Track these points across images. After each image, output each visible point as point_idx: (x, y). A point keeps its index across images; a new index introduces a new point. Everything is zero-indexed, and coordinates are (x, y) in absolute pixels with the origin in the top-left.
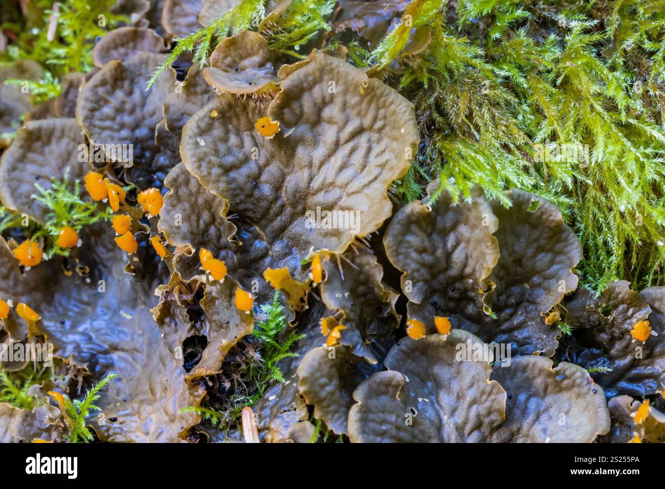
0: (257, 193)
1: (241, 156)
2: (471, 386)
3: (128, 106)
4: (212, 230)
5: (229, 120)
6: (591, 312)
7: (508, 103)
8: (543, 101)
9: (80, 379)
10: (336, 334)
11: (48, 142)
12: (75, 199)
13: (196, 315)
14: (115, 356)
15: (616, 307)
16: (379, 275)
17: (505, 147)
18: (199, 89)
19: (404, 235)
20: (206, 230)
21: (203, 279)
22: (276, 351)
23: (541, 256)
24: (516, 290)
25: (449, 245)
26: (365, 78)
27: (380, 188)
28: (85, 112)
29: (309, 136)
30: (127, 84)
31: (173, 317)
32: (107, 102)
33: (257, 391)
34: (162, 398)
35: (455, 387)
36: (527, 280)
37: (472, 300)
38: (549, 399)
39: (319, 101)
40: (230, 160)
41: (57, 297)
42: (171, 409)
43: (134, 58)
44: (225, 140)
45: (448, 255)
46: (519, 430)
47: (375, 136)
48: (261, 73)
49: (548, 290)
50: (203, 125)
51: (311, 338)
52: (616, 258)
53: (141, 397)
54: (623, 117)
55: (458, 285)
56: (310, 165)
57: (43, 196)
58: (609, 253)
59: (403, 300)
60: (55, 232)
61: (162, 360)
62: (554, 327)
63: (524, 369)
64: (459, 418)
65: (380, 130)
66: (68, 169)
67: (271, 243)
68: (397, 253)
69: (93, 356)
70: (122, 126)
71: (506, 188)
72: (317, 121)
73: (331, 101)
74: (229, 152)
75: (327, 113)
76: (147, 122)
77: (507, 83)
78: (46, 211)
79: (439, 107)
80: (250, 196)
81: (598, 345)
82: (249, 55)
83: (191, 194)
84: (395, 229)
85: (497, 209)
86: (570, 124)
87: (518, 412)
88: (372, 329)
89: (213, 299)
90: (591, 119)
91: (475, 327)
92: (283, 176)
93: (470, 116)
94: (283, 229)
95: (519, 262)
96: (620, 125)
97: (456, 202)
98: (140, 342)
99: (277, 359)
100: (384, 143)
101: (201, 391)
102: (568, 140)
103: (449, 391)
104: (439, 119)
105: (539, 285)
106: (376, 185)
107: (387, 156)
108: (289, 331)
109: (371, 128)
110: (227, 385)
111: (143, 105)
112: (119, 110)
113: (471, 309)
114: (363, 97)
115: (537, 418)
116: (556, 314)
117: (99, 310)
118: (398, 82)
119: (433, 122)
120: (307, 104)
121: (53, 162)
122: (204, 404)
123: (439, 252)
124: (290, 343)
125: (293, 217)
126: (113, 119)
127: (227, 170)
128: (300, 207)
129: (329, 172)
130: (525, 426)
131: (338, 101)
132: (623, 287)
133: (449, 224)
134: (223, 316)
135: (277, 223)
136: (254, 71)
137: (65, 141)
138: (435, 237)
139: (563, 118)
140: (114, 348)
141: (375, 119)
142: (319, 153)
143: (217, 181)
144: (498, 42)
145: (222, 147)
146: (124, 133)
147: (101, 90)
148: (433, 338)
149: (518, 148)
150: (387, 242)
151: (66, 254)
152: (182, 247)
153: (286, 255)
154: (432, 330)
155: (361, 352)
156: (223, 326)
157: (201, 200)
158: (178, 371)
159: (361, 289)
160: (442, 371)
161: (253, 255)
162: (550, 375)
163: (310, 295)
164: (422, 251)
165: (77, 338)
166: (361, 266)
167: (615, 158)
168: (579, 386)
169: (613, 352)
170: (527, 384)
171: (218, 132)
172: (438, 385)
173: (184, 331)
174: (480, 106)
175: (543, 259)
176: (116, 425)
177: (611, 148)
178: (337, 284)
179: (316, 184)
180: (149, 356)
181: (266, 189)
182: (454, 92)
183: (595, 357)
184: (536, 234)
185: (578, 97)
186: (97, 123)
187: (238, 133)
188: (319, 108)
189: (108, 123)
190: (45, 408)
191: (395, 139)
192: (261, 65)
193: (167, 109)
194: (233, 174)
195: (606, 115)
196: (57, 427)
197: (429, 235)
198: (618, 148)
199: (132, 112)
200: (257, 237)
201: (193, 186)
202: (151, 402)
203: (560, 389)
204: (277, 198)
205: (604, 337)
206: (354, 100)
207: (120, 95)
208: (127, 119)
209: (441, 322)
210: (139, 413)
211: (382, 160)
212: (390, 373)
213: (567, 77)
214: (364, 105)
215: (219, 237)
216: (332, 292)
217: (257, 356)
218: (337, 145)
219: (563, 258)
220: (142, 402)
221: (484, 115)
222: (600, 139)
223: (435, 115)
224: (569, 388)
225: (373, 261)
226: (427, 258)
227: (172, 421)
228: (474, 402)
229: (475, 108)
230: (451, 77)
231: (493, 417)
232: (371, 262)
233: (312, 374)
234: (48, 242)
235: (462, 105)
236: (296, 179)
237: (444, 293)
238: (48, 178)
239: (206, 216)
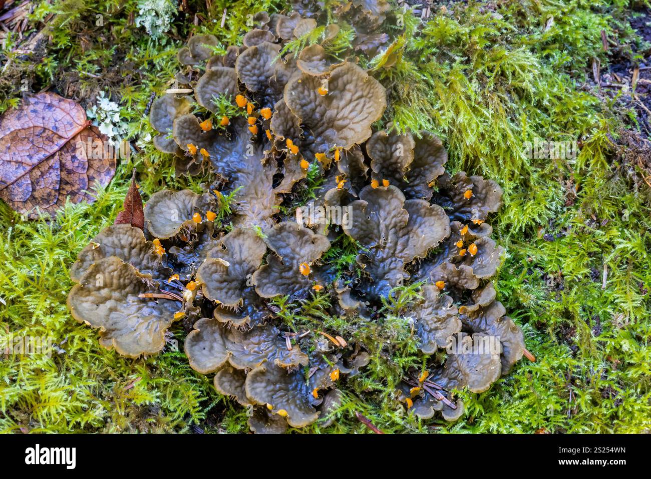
0: (313, 117)
1: (309, 100)
2: (394, 209)
3: (258, 66)
4: (292, 130)
5: (306, 84)
6: (448, 183)
7: (424, 90)
8: (440, 91)
9: (224, 184)
10: (342, 183)
11: (220, 77)
12: (229, 104)
13: (280, 164)
14: (239, 174)
15: (459, 182)
16: (362, 160)
17: (422, 110)
18: (291, 66)
19: (375, 144)
20: (289, 130)
21: (286, 150)
22: (313, 184)
23: (430, 157)
24: (417, 170)
25: (393, 149)
26: (367, 75)
27: (367, 123)
28: (239, 68)
29: (339, 95)
30: (258, 56)
31: (270, 164)
32: (249, 63)
33: (303, 200)
34: (261, 198)
35: (387, 208)
36: (423, 166)
37: (399, 172)
38: (426, 219)
39: (345, 81)
40: (304, 101)
41: (215, 144)
42: (265, 203)
43: (262, 44)
44: (303, 93)
45: (392, 153)
46: (411, 230)
47: (367, 100)
48: (321, 63)
49: (431, 172)
50: (294, 85)
51: (329, 181)
52: (462, 162)
53: (251, 196)
54: (473, 104)
55: (394, 166)
56: (338, 108)
57: (214, 100)
58: (459, 159)
59: (370, 170)
60: (219, 117)
61: (262, 180)
62: (432, 188)
63: (417, 204)
64: (387, 222)
65: (370, 98)
66: (227, 90)
67: (316, 137)
68: (371, 152)
69: (230, 173)
70: (254, 75)
71: (420, 129)
72: (344, 90)
73: (351, 82)
74: (304, 98)
75: (348, 87)
76: (265, 74)
77: (427, 82)
78: (216, 107)
79: (395, 88)
80: (310, 118)
81: (449, 196)
82: (316, 55)
83: (285, 114)
84: (372, 141)
85: (415, 138)
86: (450, 103)
87: (412, 222)
88: (355, 180)
89: (290, 160)
90: (459, 102)
91: (398, 184)
92: (325, 111)
93: (408, 95)
94: (322, 132)
95: (421, 159)
96: (471, 106)
97: (399, 134)
98: (251, 169)
99: (314, 188)
100: (371, 103)
101: (281, 199)
102: (449, 111)
103: (384, 210)
104: (395, 94)
105: (428, 169)
106: (366, 121)
107: (372, 109)
108: (320, 177)
109: (366, 96)
110: (292, 198)
111: (264, 66)
112: (254, 68)
113: (397, 176)
114: (365, 83)
115: (420, 226)
116: (433, 183)
117: (233, 153)
118: (379, 76)
119: (392, 94)
120: (340, 82)
121: (221, 86)
122: (282, 205)
123: (388, 152)
124: (320, 182)
125: (327, 128)
126: (251, 71)
127: (302, 106)
128: (331, 125)
129: (346, 112)
130: (415, 228)
131: (354, 83)
132: (463, 174)
133: (394, 141)
134: (293, 167)
135: (320, 130)
136: (318, 62)
137: (227, 77)
138: (387, 146)
139: (447, 100)
140: (239, 171)
141: (369, 93)
142: (342, 103)
143: (298, 111)
144: (424, 62)
145: (301, 96)
146: (255, 78)
147: (247, 58)
148: (381, 188)
149: (427, 111)
150: (367, 147)
151: (224, 128)
152: (279, 136)
153: (322, 143)
154: (381, 184)
155: (351, 192)
156: (292, 172)
157: (289, 117)
158: (269, 188)
159: (354, 164)
160: (382, 201)
161: (308, 142)
162: (428, 209)
163: (332, 164)
164: (381, 152)
165: (223, 164)
166: (355, 155)
167: (467, 121)
168: (440, 215)
169: (455, 200)
170: (418, 211)
171: (300, 89)
172: (380, 207)
173: (274, 171)
174: (413, 90)
175: (431, 159)
176: (240, 207)
177: (466, 117)
178: (344, 162)
179: (339, 116)
180: (255, 177)
181: (318, 115)
182: (402, 83)
183: (447, 201)
184: (429, 148)
185: (455, 92)
186: (244, 73)
187: (309, 91)
188: (345, 85)
189: (248, 73)
190: (207, 194)
191: (375, 102)
192: (321, 60)
193: (277, 71)
194: (304, 108)
195: (465, 101)
196: (213, 204)
197: (385, 145)
198: (469, 117)
199: (259, 69)
200: (311, 134)
201: (286, 110)
202: (257, 199)
203: (431, 215)
204: (321, 120)
205: (452, 193)
206: (361, 84)
207: (255, 60)
208: (257, 72)
209: (385, 182)
210: (250, 203)
211: (369, 111)
212: (361, 201)
213: (451, 83)
214: (365, 87)
215: (295, 133)
216: (342, 165)
217: (306, 187)
218: (350, 101)
219: (439, 159)
220: (252, 198)
221: (414, 95)
222: (462, 113)
223: (393, 92)
224: (435, 215)
225: (361, 154)
226: (383, 154)
227: (265, 209)
228: (395, 216)
229: (411, 91)
230: (402, 75)
231: (402, 223)
232: (360, 154)
233: (330, 199)
234: (215, 122)
235: (406, 90)
236: (331, 113)
237: (387, 168)
238: (218, 93)
239: (290, 124)
